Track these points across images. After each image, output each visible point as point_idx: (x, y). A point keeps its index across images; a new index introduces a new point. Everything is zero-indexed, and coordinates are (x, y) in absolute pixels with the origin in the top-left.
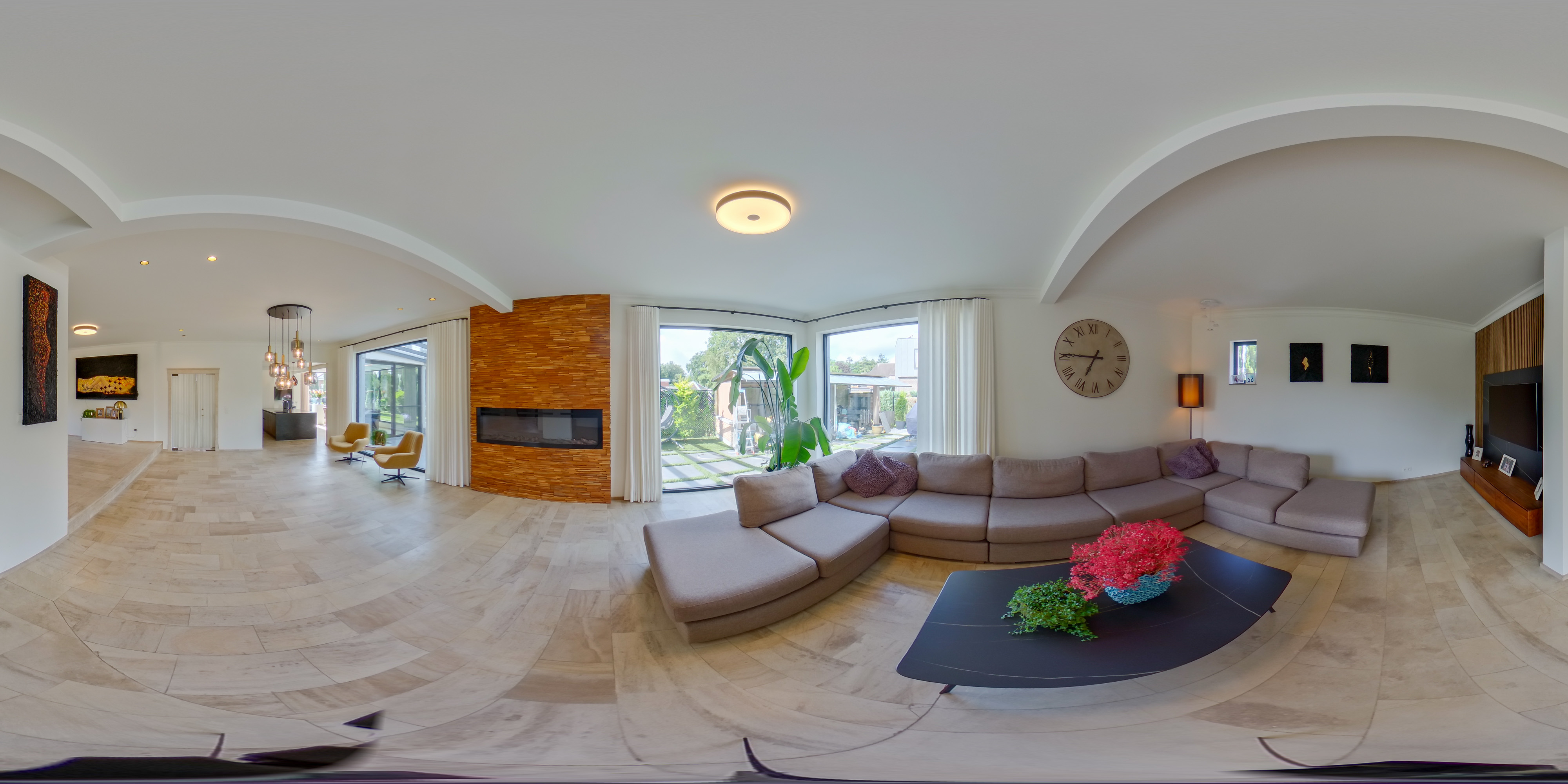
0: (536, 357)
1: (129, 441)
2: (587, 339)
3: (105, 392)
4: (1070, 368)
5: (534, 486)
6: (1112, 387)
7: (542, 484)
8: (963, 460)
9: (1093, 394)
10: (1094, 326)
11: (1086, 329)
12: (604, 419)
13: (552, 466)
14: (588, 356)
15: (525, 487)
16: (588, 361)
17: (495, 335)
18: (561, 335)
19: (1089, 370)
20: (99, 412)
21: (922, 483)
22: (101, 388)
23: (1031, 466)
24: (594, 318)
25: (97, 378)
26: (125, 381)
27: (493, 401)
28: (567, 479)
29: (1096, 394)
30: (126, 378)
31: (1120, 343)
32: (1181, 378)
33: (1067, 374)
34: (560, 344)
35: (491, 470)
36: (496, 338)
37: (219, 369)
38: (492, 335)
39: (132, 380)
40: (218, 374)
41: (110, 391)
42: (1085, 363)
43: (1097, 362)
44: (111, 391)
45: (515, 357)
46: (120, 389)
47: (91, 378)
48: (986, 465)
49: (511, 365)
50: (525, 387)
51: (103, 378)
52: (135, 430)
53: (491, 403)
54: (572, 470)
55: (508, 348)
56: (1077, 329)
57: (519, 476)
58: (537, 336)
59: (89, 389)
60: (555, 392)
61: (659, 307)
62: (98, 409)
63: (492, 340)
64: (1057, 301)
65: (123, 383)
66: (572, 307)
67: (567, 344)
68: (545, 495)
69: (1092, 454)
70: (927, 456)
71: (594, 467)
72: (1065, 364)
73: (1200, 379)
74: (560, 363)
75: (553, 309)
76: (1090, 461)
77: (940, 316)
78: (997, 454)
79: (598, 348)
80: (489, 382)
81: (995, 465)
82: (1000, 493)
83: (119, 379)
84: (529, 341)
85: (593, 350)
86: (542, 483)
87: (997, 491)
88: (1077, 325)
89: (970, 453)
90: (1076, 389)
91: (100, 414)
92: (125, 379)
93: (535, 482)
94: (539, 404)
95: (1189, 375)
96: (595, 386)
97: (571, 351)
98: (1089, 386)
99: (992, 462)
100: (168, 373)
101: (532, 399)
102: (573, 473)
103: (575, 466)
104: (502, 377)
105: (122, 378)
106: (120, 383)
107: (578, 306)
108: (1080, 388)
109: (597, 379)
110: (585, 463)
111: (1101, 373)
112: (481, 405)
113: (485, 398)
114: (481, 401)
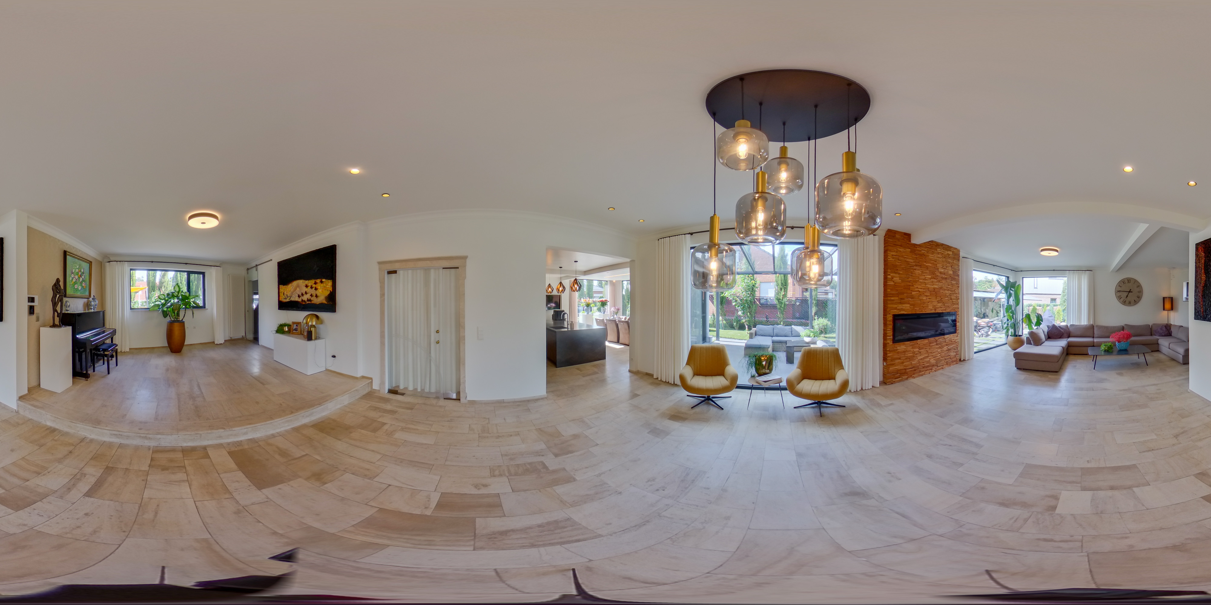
0: (930, 279)
1: (327, 370)
2: (952, 272)
3: (302, 300)
4: (1120, 296)
6: (1136, 302)
8: (1085, 326)
9: (1129, 305)
10: (1129, 280)
11: (1126, 281)
12: (957, 317)
13: (937, 348)
14: (952, 282)
16: (951, 285)
17: (907, 258)
18: (942, 268)
19: (1127, 296)
20: (295, 327)
21: (1071, 334)
22: (299, 296)
23: (1106, 328)
24: (954, 261)
25: (295, 283)
26: (322, 285)
27: (906, 309)
28: (943, 355)
29: (1130, 305)
30: (324, 280)
31: (1139, 286)
32: (1164, 298)
33: (1119, 298)
34: (941, 273)
35: (903, 363)
36: (908, 260)
37: (465, 258)
38: (905, 257)
39: (329, 283)
40: (465, 266)
41: (306, 300)
42: (1126, 294)
43: (1130, 293)
44: (308, 300)
45: (919, 277)
46: (316, 296)
47: (290, 285)
48: (1092, 327)
49: (916, 282)
50: (924, 298)
51: (301, 283)
52: (334, 356)
53: (904, 310)
54: (945, 348)
55: (915, 269)
56: (1123, 282)
57: (920, 361)
58: (930, 265)
59: (289, 298)
60: (939, 302)
61: (974, 260)
62: (294, 323)
63: (905, 261)
64: (1116, 271)
65: (319, 287)
67: (944, 274)
68: (934, 368)
69: (1126, 325)
70: (1071, 325)
71: (953, 344)
72: (1119, 294)
73: (1172, 299)
74: (940, 285)
75: (939, 250)
76: (1125, 327)
77: (1075, 276)
78: (1094, 324)
79: (956, 278)
80: (903, 293)
81: (1095, 327)
82: (1097, 336)
83: (315, 283)
84: (927, 268)
85: (953, 279)
86: (933, 361)
87: (1095, 336)
88: (1123, 280)
89: (1085, 324)
90: (1122, 303)
91: (296, 330)
92: (322, 282)
93: (929, 361)
94: (931, 310)
95: (1166, 297)
96: (954, 299)
97: (946, 278)
98: (1127, 302)
99: (1094, 326)
100: (380, 270)
101: (928, 307)
102: (945, 350)
103: (949, 344)
104: (912, 290)
105: (318, 281)
106: (316, 289)
107: (948, 252)
108: (1124, 303)
109: (955, 295)
111: (1132, 297)
112: (896, 312)
113: (900, 306)
114: (896, 308)
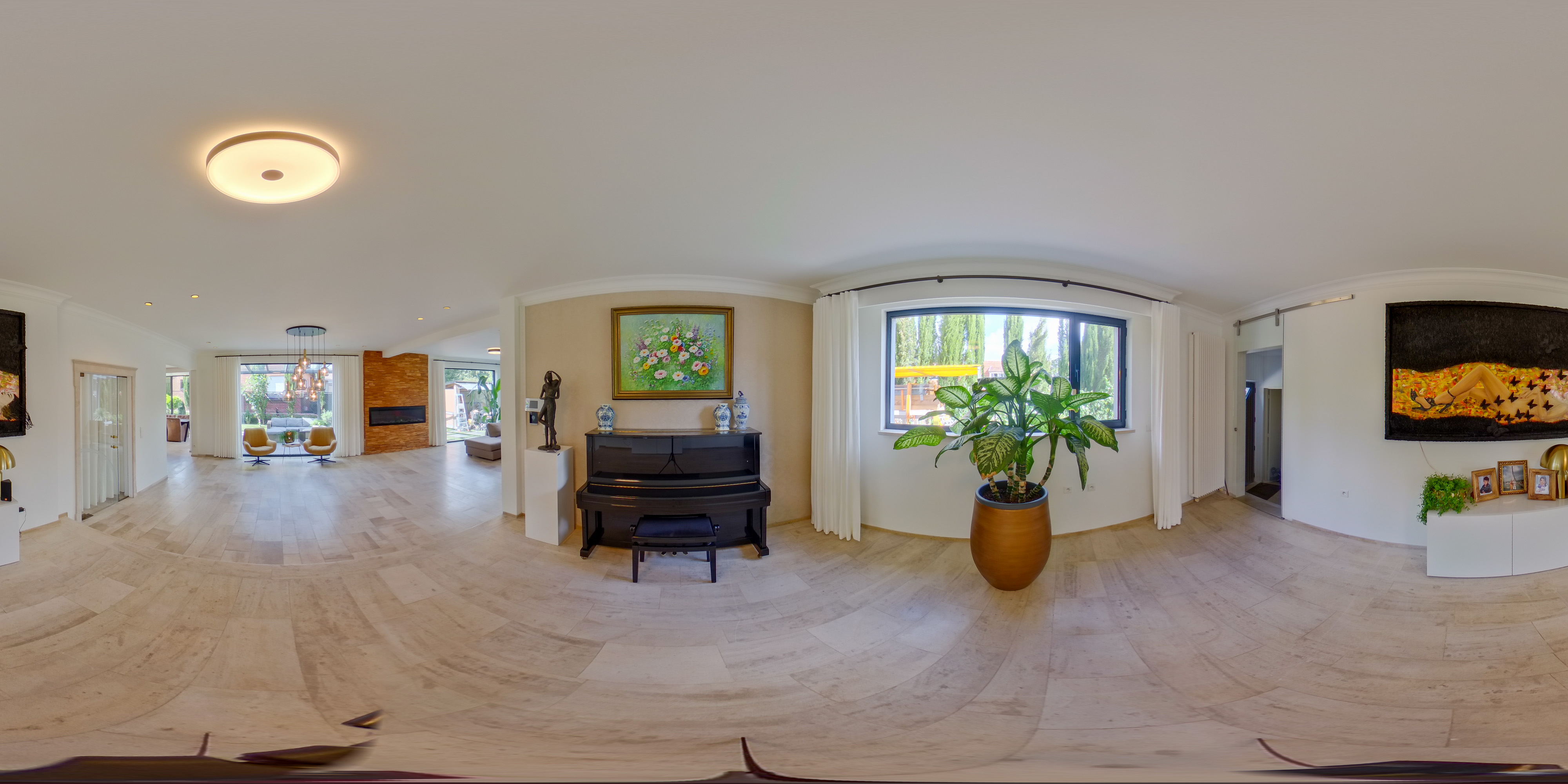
2: (420, 375)
5: (398, 444)
7: (402, 443)
12: (426, 409)
13: (406, 433)
14: (421, 382)
15: (394, 446)
16: (420, 384)
17: (381, 369)
18: (410, 372)
24: (423, 366)
27: (379, 404)
28: (412, 438)
34: (409, 376)
35: (377, 440)
38: (378, 369)
45: (389, 381)
49: (387, 385)
50: (394, 396)
54: (414, 433)
55: (385, 376)
57: (392, 441)
58: (401, 371)
60: (407, 398)
63: (378, 371)
66: (414, 359)
67: (412, 377)
68: (404, 448)
71: (422, 431)
74: (408, 385)
75: (406, 359)
79: (424, 379)
80: (376, 393)
84: (396, 374)
85: (422, 380)
93: (399, 442)
94: (400, 404)
96: (423, 396)
97: (414, 380)
101: (397, 402)
102: (414, 435)
103: (416, 431)
107: (417, 359)
109: (424, 392)
110: (420, 430)
112: (372, 406)
113: (374, 402)
114: (371, 404)
